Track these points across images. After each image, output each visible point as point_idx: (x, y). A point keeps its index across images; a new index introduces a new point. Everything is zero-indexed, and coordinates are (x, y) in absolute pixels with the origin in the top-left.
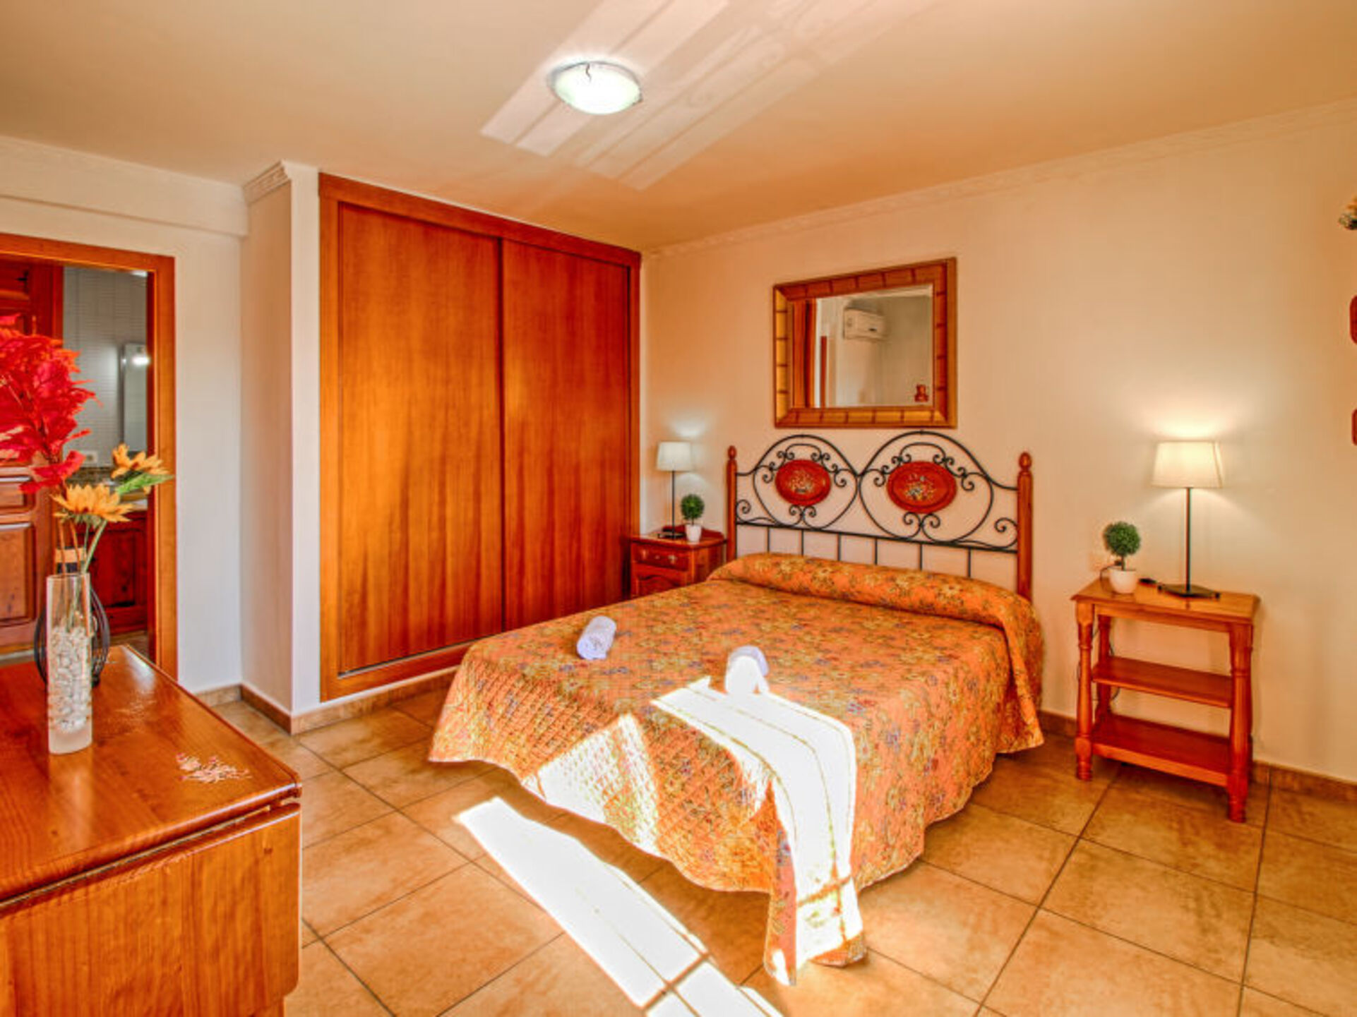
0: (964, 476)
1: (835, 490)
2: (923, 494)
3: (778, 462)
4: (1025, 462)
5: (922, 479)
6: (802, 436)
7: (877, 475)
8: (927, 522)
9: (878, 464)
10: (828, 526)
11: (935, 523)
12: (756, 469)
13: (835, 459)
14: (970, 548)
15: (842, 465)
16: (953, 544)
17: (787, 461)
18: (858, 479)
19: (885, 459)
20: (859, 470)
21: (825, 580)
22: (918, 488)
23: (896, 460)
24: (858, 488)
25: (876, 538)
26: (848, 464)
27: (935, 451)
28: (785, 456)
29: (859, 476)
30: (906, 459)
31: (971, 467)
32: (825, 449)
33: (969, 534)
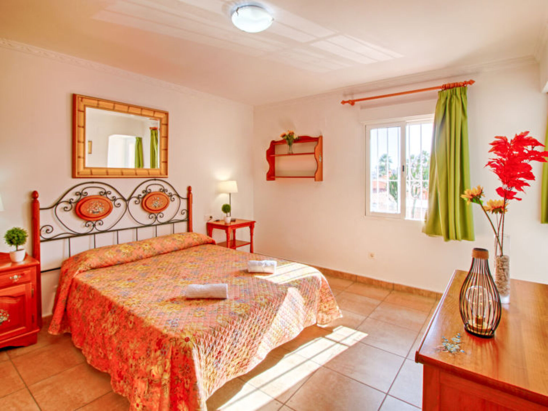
0: (171, 196)
1: (114, 209)
2: (159, 205)
3: (75, 198)
4: (189, 189)
5: (158, 199)
6: (93, 183)
7: (135, 199)
8: (158, 216)
9: (136, 194)
10: (110, 228)
11: (162, 215)
12: (57, 204)
13: (114, 194)
14: (173, 223)
15: (117, 196)
16: (168, 222)
17: (82, 197)
18: (127, 203)
19: (139, 192)
20: (127, 198)
21: (150, 249)
22: (157, 203)
23: (144, 192)
24: (127, 206)
25: (137, 228)
26: (121, 195)
27: (160, 187)
28: (81, 194)
29: (127, 201)
30: (149, 191)
31: (173, 192)
32: (108, 189)
33: (173, 217)
